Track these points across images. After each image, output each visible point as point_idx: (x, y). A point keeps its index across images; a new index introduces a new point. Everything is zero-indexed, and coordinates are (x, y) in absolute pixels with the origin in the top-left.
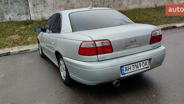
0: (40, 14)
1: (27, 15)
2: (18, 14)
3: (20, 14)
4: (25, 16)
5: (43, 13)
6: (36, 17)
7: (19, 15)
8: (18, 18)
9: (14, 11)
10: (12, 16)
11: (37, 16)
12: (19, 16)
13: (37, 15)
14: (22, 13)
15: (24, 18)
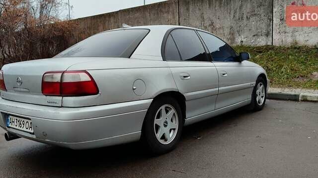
0: (290, 35)
1: (267, 36)
2: (254, 36)
3: (257, 35)
4: (264, 38)
5: (296, 34)
6: (282, 41)
7: (256, 37)
8: (253, 42)
9: (250, 30)
10: (245, 38)
11: (283, 39)
12: (254, 39)
13: (284, 37)
14: (260, 34)
15: (262, 42)
